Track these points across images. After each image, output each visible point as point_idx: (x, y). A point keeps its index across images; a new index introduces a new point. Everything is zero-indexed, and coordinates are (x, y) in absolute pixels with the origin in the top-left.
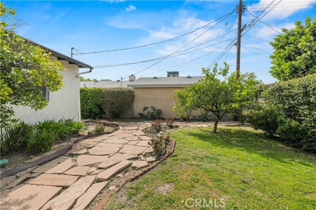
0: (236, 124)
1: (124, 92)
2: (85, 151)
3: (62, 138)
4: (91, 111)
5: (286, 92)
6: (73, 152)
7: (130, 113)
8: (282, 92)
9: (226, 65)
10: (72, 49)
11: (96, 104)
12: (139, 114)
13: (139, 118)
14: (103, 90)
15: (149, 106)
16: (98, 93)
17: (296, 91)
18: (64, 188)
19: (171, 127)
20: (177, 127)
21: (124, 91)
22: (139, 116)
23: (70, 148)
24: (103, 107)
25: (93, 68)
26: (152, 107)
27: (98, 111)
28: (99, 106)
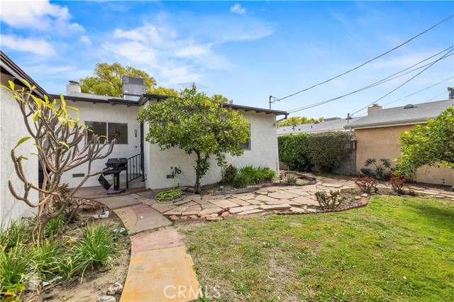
1: (331, 138)
2: (266, 193)
3: (256, 181)
4: (296, 162)
6: (258, 192)
7: (349, 167)
10: (271, 97)
11: (300, 154)
12: (363, 170)
13: (361, 176)
14: (307, 137)
15: (378, 159)
16: (302, 140)
18: (241, 206)
19: (400, 194)
21: (332, 136)
22: (361, 173)
23: (257, 189)
24: (308, 157)
25: (288, 114)
26: (382, 160)
27: (303, 162)
28: (304, 156)
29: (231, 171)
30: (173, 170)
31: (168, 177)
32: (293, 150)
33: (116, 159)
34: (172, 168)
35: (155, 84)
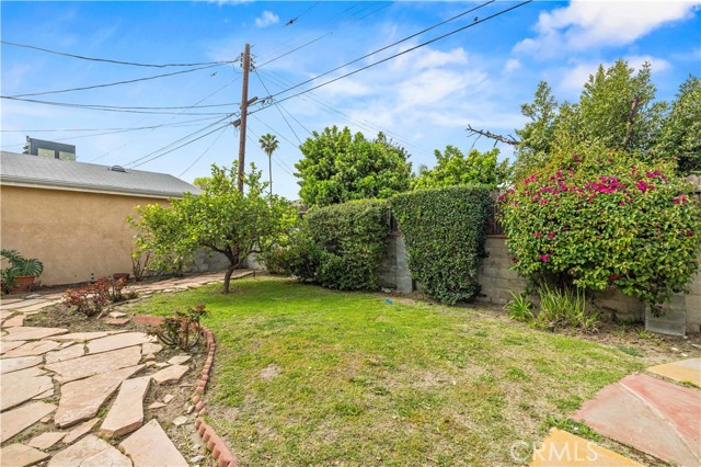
0: (243, 274)
5: (330, 221)
8: (327, 219)
9: (254, 168)
17: (341, 219)
19: (119, 299)
20: (133, 296)
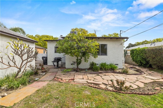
10: (121, 31)
11: (142, 58)
14: (146, 49)
25: (128, 38)
27: (145, 62)
28: (145, 59)
29: (93, 64)
30: (73, 62)
31: (72, 64)
32: (138, 56)
33: (56, 58)
34: (73, 61)
35: (88, 32)
